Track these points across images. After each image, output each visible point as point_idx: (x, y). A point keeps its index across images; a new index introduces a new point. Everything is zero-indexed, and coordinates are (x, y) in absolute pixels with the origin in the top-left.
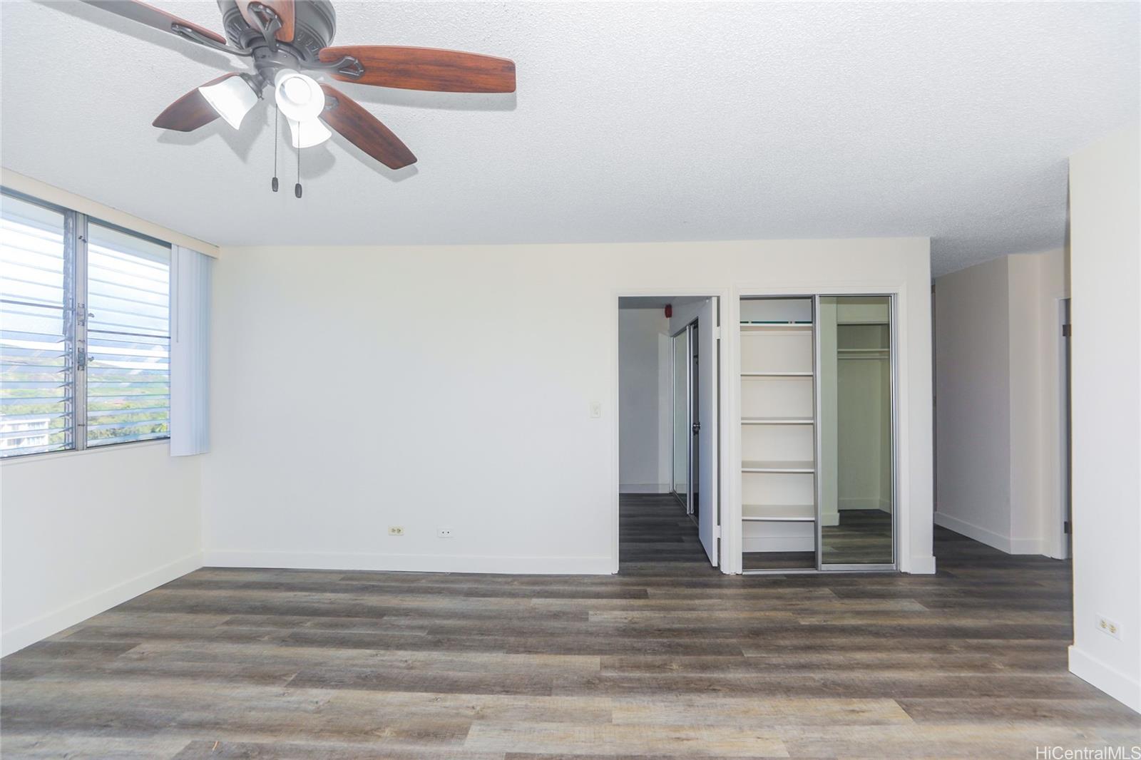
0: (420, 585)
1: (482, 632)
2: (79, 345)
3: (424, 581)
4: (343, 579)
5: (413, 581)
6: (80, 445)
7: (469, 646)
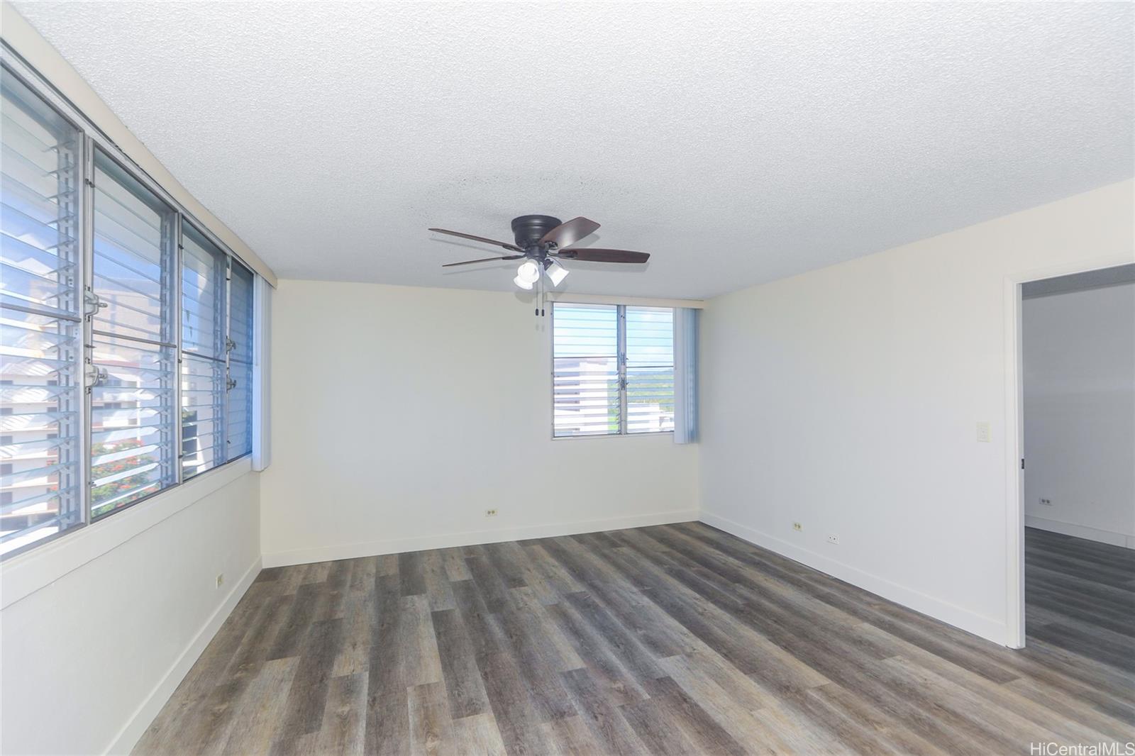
0: (799, 577)
1: (779, 620)
2: (622, 376)
3: (803, 575)
4: (755, 554)
5: (795, 571)
6: (623, 432)
7: (755, 623)
